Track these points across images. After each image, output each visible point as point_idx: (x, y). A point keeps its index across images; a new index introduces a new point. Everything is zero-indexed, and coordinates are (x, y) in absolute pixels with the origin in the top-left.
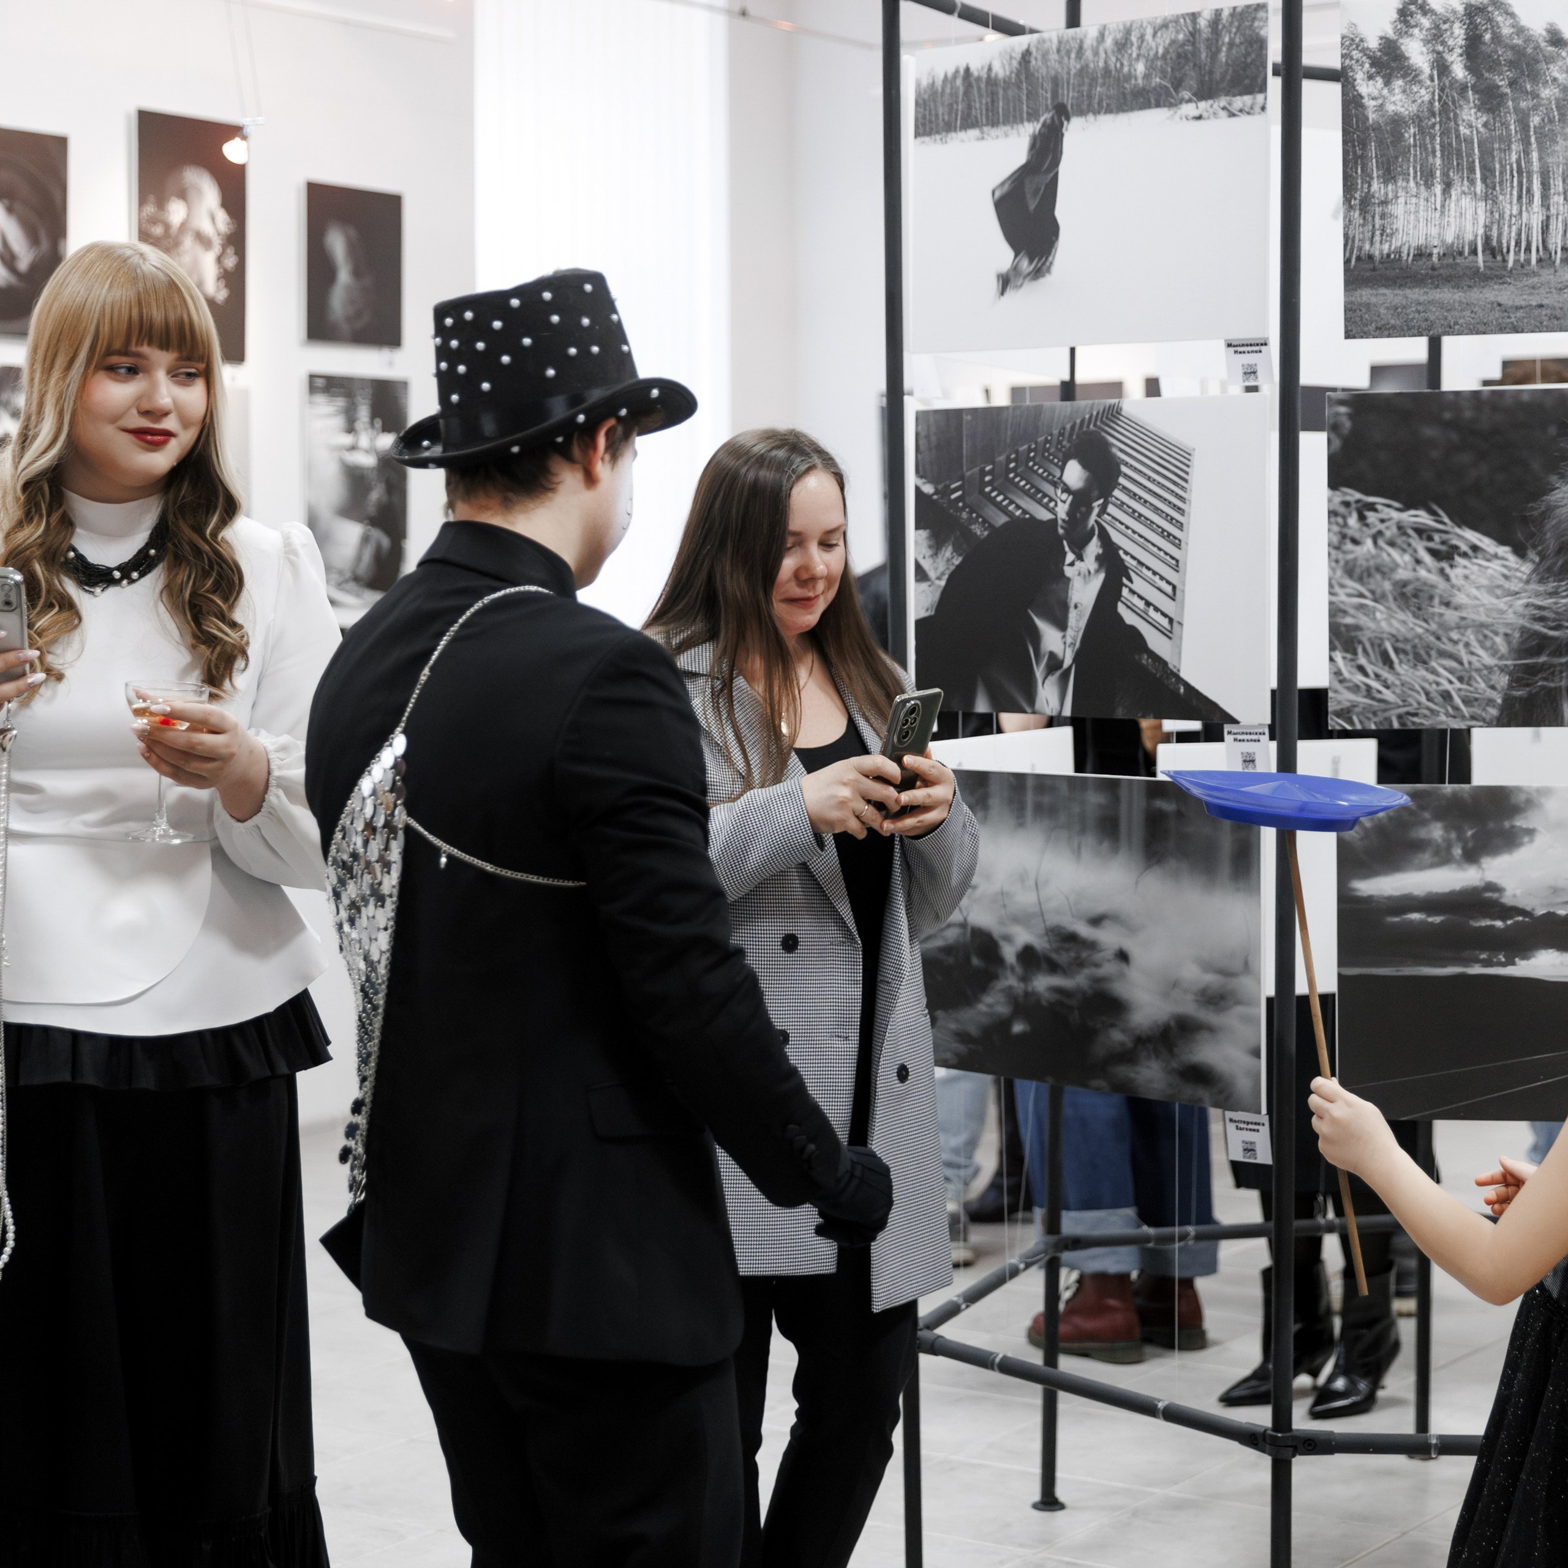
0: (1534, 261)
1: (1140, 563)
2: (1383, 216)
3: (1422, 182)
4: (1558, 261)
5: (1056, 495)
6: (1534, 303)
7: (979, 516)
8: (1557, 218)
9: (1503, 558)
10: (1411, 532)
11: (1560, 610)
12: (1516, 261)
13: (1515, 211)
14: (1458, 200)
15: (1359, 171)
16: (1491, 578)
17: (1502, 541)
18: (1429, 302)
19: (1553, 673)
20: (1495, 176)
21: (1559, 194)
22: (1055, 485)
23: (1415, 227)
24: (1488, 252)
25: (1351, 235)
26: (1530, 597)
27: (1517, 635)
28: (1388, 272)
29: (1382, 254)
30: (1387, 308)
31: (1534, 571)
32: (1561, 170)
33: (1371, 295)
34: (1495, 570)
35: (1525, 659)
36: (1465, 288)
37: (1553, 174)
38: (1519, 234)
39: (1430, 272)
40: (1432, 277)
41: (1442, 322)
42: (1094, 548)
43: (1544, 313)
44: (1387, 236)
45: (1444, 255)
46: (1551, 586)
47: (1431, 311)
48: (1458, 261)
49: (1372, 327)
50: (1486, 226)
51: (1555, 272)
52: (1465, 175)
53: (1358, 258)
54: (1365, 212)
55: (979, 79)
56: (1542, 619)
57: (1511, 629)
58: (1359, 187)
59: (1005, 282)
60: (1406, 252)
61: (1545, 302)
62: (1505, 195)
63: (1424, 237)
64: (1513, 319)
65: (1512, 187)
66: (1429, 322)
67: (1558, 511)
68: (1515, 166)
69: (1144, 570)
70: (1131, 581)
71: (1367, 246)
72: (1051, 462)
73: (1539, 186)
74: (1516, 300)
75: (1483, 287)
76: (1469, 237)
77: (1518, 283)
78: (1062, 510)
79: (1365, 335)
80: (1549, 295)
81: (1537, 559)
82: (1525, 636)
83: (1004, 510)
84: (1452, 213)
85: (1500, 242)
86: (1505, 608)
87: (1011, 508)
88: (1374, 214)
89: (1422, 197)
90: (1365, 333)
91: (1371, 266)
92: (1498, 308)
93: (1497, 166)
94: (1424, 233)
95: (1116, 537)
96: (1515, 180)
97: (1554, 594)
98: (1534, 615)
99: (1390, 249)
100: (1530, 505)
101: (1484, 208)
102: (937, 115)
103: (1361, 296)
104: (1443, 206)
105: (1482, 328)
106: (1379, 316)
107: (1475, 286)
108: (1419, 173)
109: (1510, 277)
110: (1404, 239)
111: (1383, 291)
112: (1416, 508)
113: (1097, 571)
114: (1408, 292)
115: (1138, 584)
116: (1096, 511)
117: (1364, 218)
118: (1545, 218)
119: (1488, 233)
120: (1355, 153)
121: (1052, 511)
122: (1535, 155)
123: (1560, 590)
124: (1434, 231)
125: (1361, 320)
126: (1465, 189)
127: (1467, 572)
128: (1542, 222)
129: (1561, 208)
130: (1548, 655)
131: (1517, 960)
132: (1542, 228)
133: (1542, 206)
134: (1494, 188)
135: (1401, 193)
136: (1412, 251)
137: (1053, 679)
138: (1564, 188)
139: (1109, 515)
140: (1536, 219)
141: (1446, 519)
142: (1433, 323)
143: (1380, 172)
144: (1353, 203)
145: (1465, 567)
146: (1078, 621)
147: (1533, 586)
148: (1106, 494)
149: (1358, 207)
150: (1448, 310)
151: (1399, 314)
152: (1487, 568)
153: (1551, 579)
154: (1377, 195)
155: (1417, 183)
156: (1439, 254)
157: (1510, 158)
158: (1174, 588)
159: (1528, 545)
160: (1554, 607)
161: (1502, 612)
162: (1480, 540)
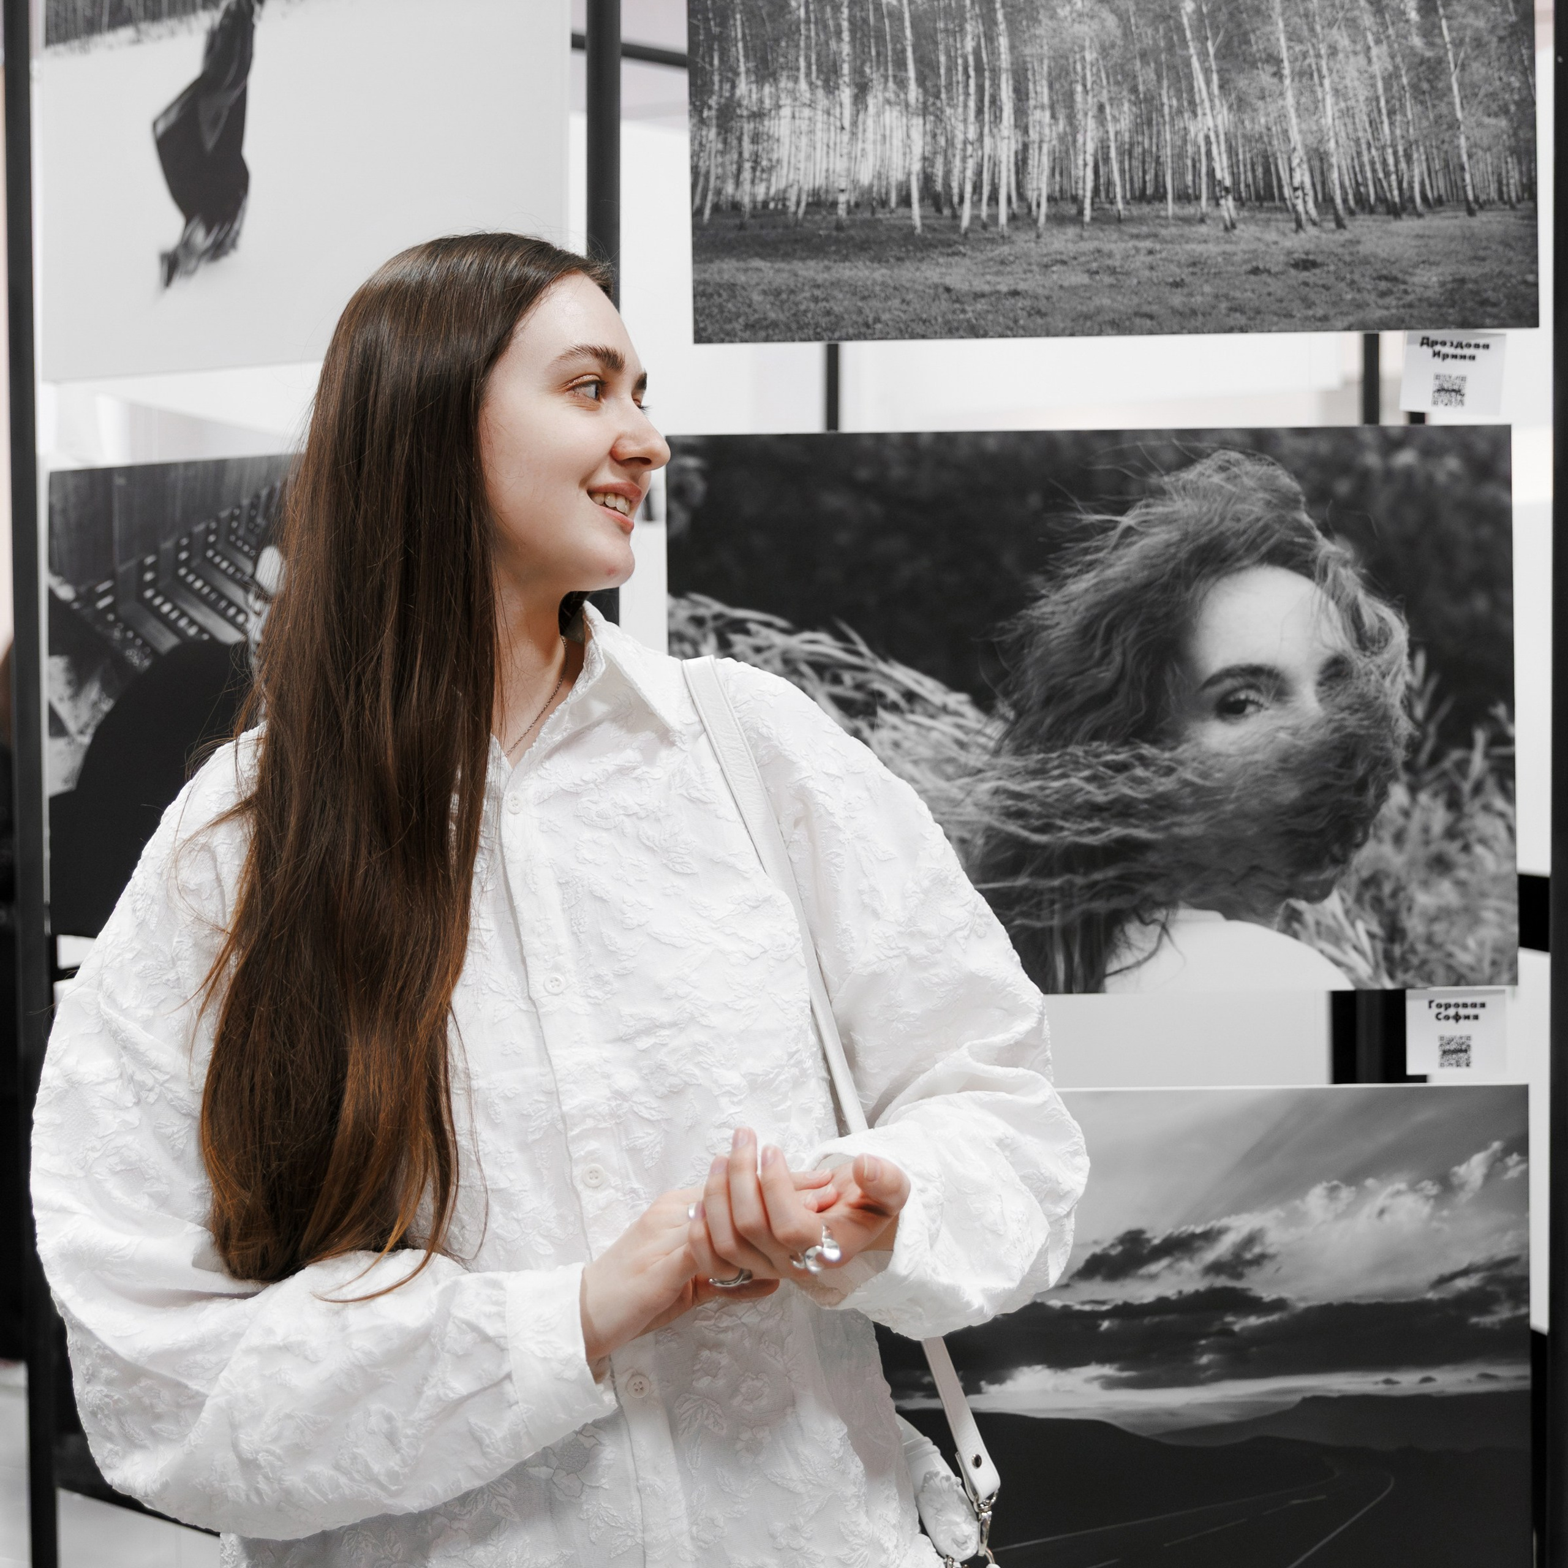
0: (1003, 218)
2: (756, 139)
3: (819, 83)
4: (1042, 219)
5: (247, 602)
6: (1004, 288)
7: (136, 636)
8: (1040, 148)
9: (956, 714)
10: (805, 669)
11: (1050, 800)
12: (975, 218)
13: (972, 135)
14: (878, 114)
15: (716, 62)
16: (937, 746)
17: (954, 684)
18: (832, 284)
19: (1039, 905)
20: (939, 76)
21: (1042, 107)
22: (245, 586)
23: (808, 157)
24: (928, 202)
25: (703, 170)
26: (1000, 779)
27: (980, 841)
28: (764, 232)
29: (754, 202)
30: (764, 293)
31: (1007, 734)
32: (1045, 68)
33: (738, 270)
34: (944, 733)
35: (993, 880)
36: (892, 260)
37: (1034, 75)
38: (979, 173)
39: (834, 233)
40: (837, 241)
41: (854, 317)
43: (1020, 305)
44: (763, 171)
45: (857, 205)
46: (1034, 759)
47: (834, 298)
48: (879, 216)
49: (738, 325)
50: (924, 159)
51: (1038, 236)
52: (890, 72)
53: (716, 208)
54: (726, 132)
56: (1020, 815)
57: (970, 831)
58: (716, 87)
59: (172, 266)
60: (794, 199)
61: (1022, 286)
62: (954, 107)
63: (824, 174)
64: (970, 315)
65: (967, 94)
66: (832, 318)
67: (1045, 634)
68: (971, 59)
71: (730, 188)
72: (240, 550)
73: (1011, 94)
74: (975, 283)
75: (921, 260)
76: (897, 176)
77: (978, 254)
78: (255, 628)
79: (727, 337)
80: (1029, 275)
81: (1011, 715)
82: (993, 842)
83: (172, 626)
84: (870, 135)
85: (947, 185)
86: (960, 796)
87: (183, 623)
88: (742, 134)
89: (820, 107)
90: (728, 334)
91: (737, 221)
92: (945, 296)
93: (943, 59)
94: (824, 167)
96: (972, 82)
97: (1039, 772)
98: (1007, 807)
99: (767, 193)
100: (1000, 624)
101: (921, 128)
102: (75, 10)
103: (720, 272)
104: (854, 123)
105: (920, 328)
106: (750, 306)
107: (908, 258)
108: (814, 68)
109: (964, 245)
110: (791, 177)
111: (757, 263)
112: (813, 629)
114: (797, 265)
117: (725, 142)
118: (1020, 147)
119: (929, 170)
120: (708, 30)
121: (241, 628)
122: (1003, 42)
123: (1050, 765)
124: (840, 165)
125: (722, 312)
126: (890, 95)
127: (896, 736)
128: (1016, 153)
129: (1047, 131)
130: (1031, 875)
131: (983, 1383)
132: (1016, 164)
133: (1016, 126)
134: (937, 96)
135: (785, 100)
136: (804, 198)
138: (1051, 98)
140: (1005, 148)
141: (863, 648)
142: (840, 318)
143: (751, 65)
144: (706, 114)
145: (895, 728)
147: (1006, 760)
149: (714, 122)
150: (864, 298)
151: (783, 302)
152: (930, 729)
153: (1035, 748)
154: (745, 102)
155: (811, 84)
156: (848, 202)
157: (963, 47)
159: (997, 691)
160: (1039, 794)
161: (955, 803)
162: (919, 683)
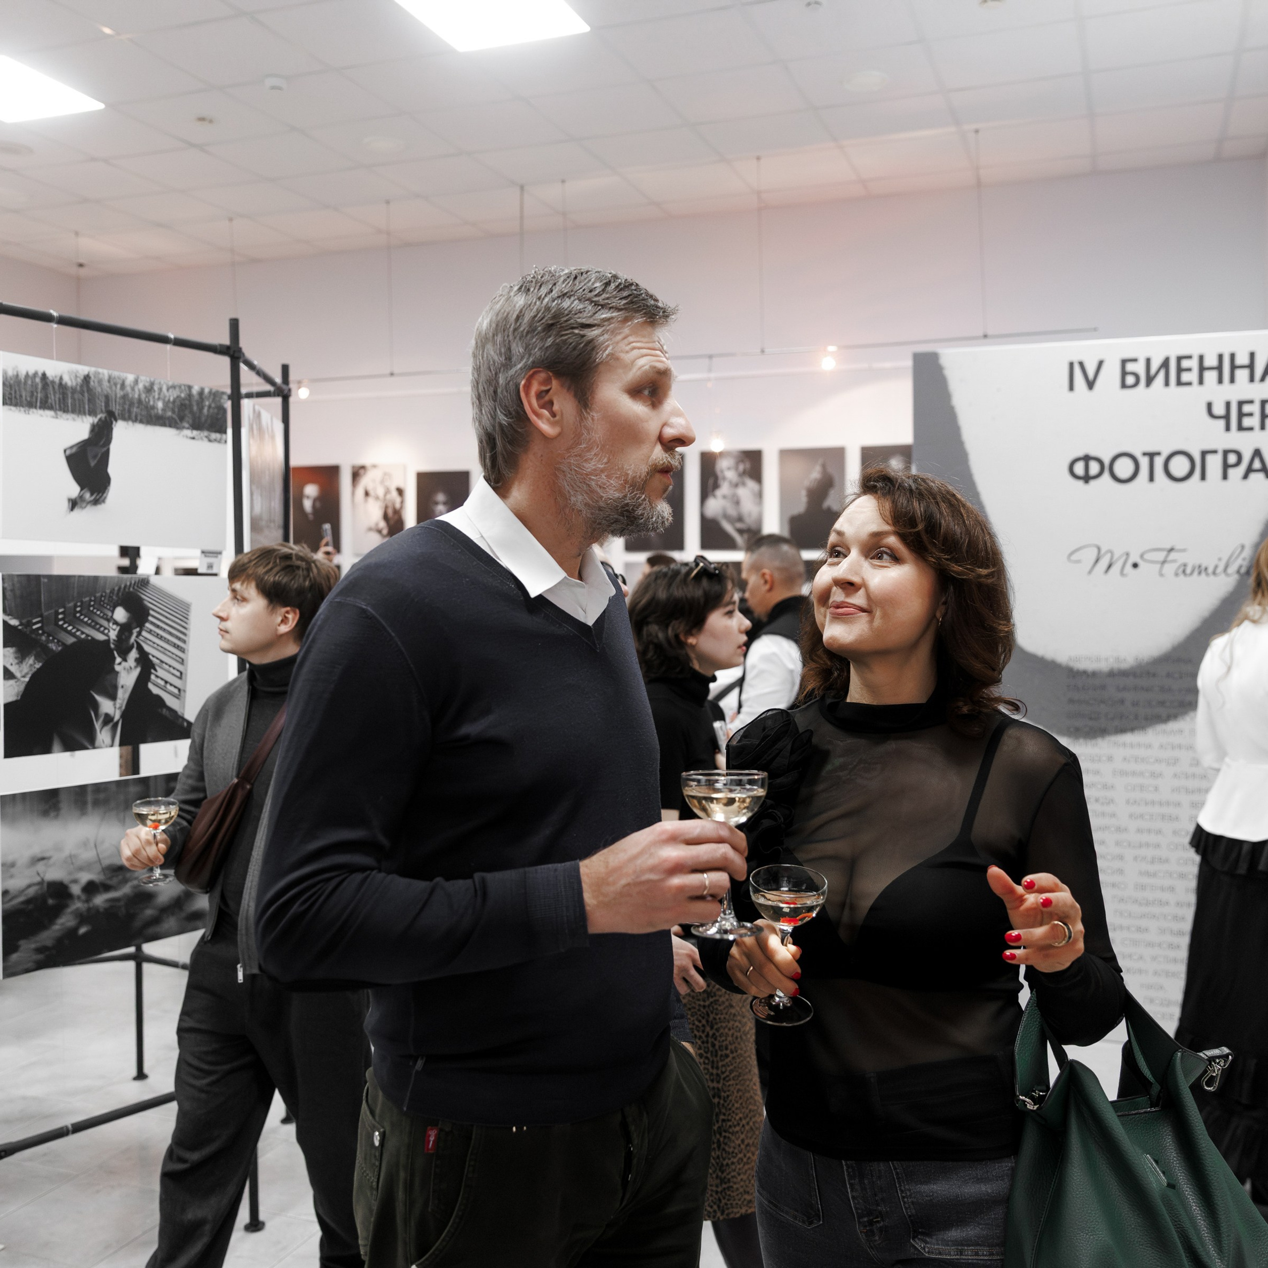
1: (162, 662)
5: (109, 626)
7: (54, 638)
22: (108, 620)
42: (134, 654)
55: (53, 382)
59: (74, 504)
69: (164, 665)
70: (156, 670)
78: (113, 635)
83: (74, 635)
87: (78, 633)
95: (147, 648)
102: (21, 396)
113: (136, 667)
115: (160, 672)
116: (135, 634)
121: (107, 635)
137: (107, 729)
139: (143, 636)
146: (123, 696)
148: (141, 625)
158: (181, 673)
